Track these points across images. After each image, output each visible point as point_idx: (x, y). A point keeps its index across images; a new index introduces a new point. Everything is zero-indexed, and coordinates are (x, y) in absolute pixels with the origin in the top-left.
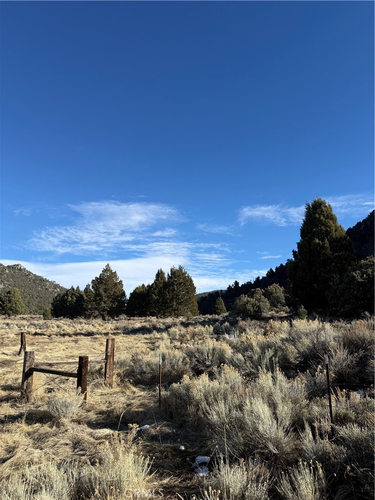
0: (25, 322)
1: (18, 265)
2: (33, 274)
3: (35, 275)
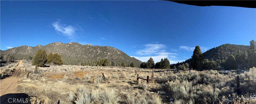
0: (136, 69)
1: (134, 57)
2: (136, 59)
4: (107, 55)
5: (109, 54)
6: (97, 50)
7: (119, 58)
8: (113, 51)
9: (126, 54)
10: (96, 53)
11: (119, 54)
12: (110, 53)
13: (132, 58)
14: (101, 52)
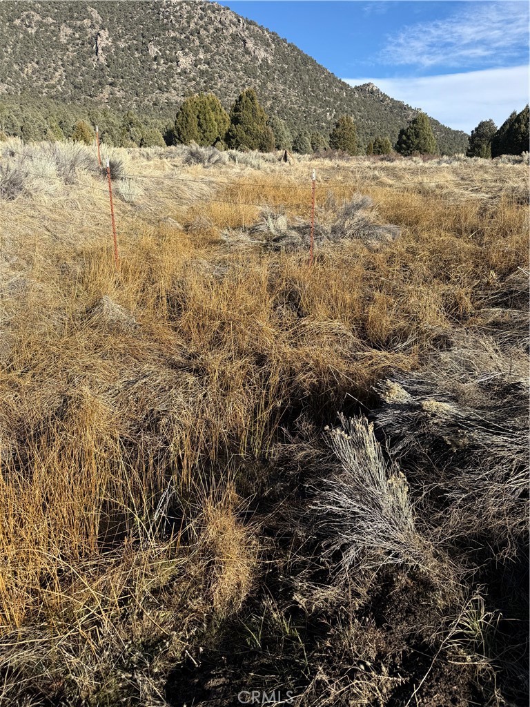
1: (368, 85)
2: (389, 98)
3: (392, 99)
4: (169, 74)
5: (185, 62)
6: (81, 28)
7: (266, 99)
8: (216, 40)
9: (313, 62)
10: (82, 57)
11: (265, 60)
12: (191, 58)
13: (356, 88)
14: (122, 44)
